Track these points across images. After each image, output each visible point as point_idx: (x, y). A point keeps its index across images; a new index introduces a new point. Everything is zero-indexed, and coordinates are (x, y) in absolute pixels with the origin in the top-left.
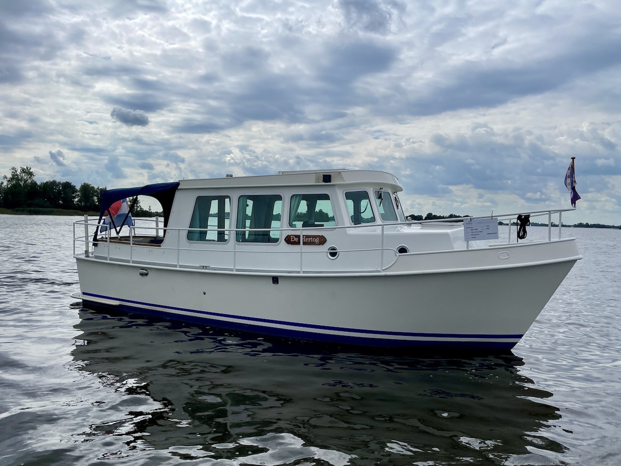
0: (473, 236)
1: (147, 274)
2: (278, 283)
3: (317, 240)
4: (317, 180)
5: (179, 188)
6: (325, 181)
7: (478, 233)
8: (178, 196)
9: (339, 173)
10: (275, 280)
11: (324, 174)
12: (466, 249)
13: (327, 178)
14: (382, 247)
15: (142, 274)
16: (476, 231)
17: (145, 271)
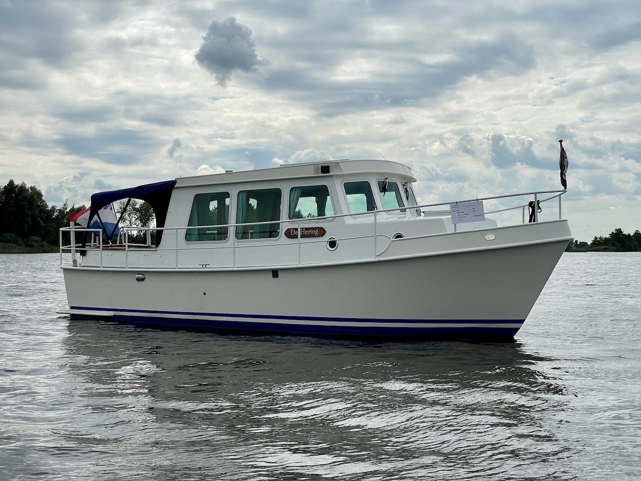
0: (460, 219)
1: (143, 279)
2: (277, 276)
3: (316, 232)
4: (316, 171)
5: (176, 186)
6: (323, 172)
7: (464, 216)
8: (175, 195)
9: (337, 164)
10: (275, 273)
11: (322, 165)
12: (454, 232)
13: (325, 169)
14: (375, 234)
15: (139, 280)
16: (463, 213)
17: (142, 276)
